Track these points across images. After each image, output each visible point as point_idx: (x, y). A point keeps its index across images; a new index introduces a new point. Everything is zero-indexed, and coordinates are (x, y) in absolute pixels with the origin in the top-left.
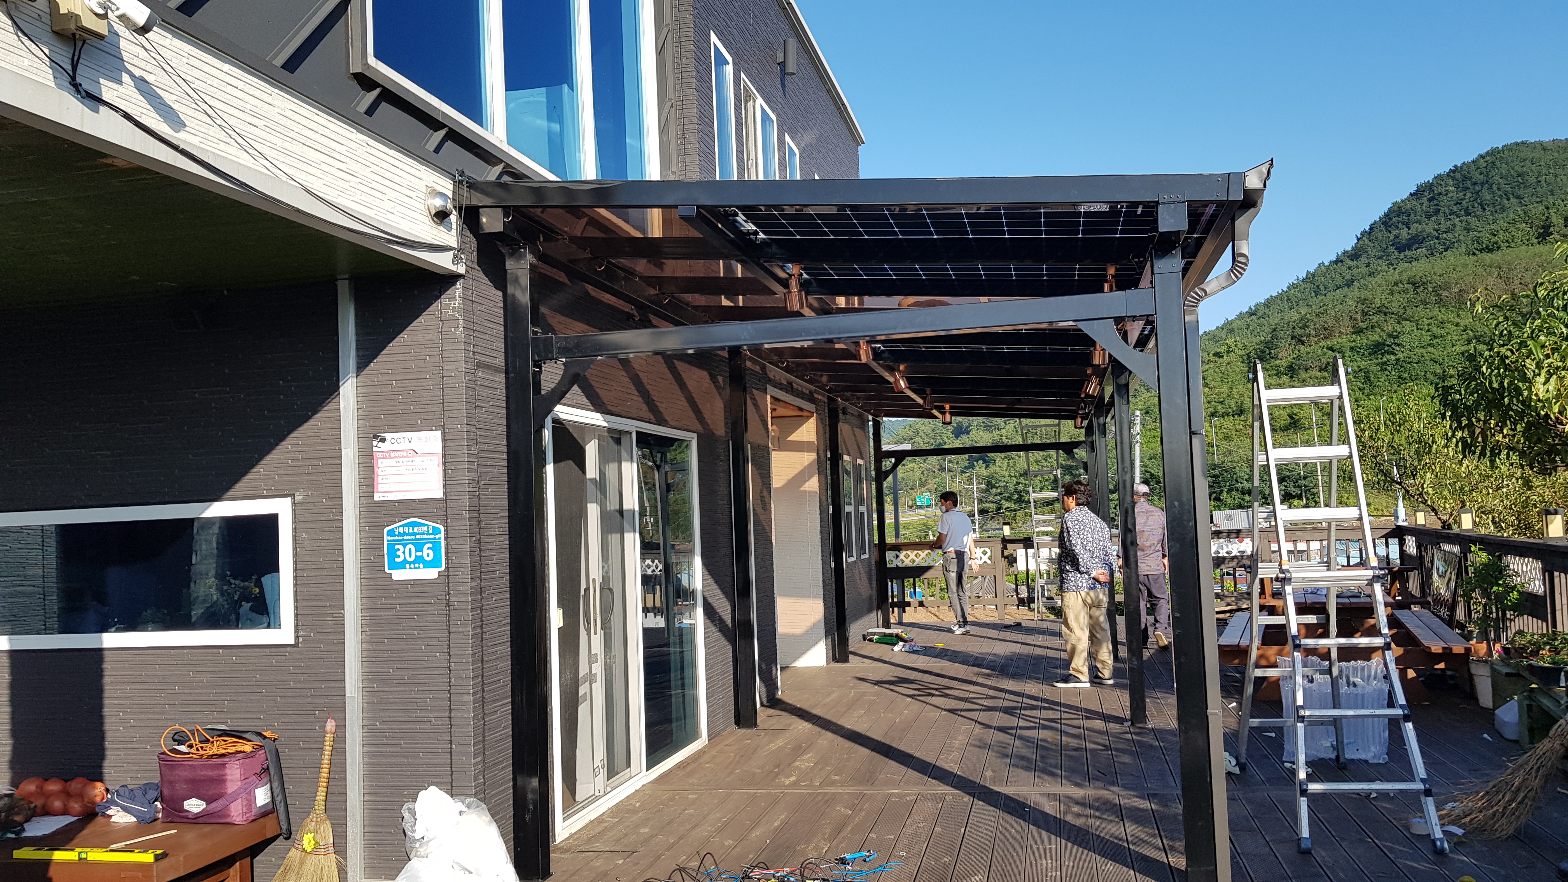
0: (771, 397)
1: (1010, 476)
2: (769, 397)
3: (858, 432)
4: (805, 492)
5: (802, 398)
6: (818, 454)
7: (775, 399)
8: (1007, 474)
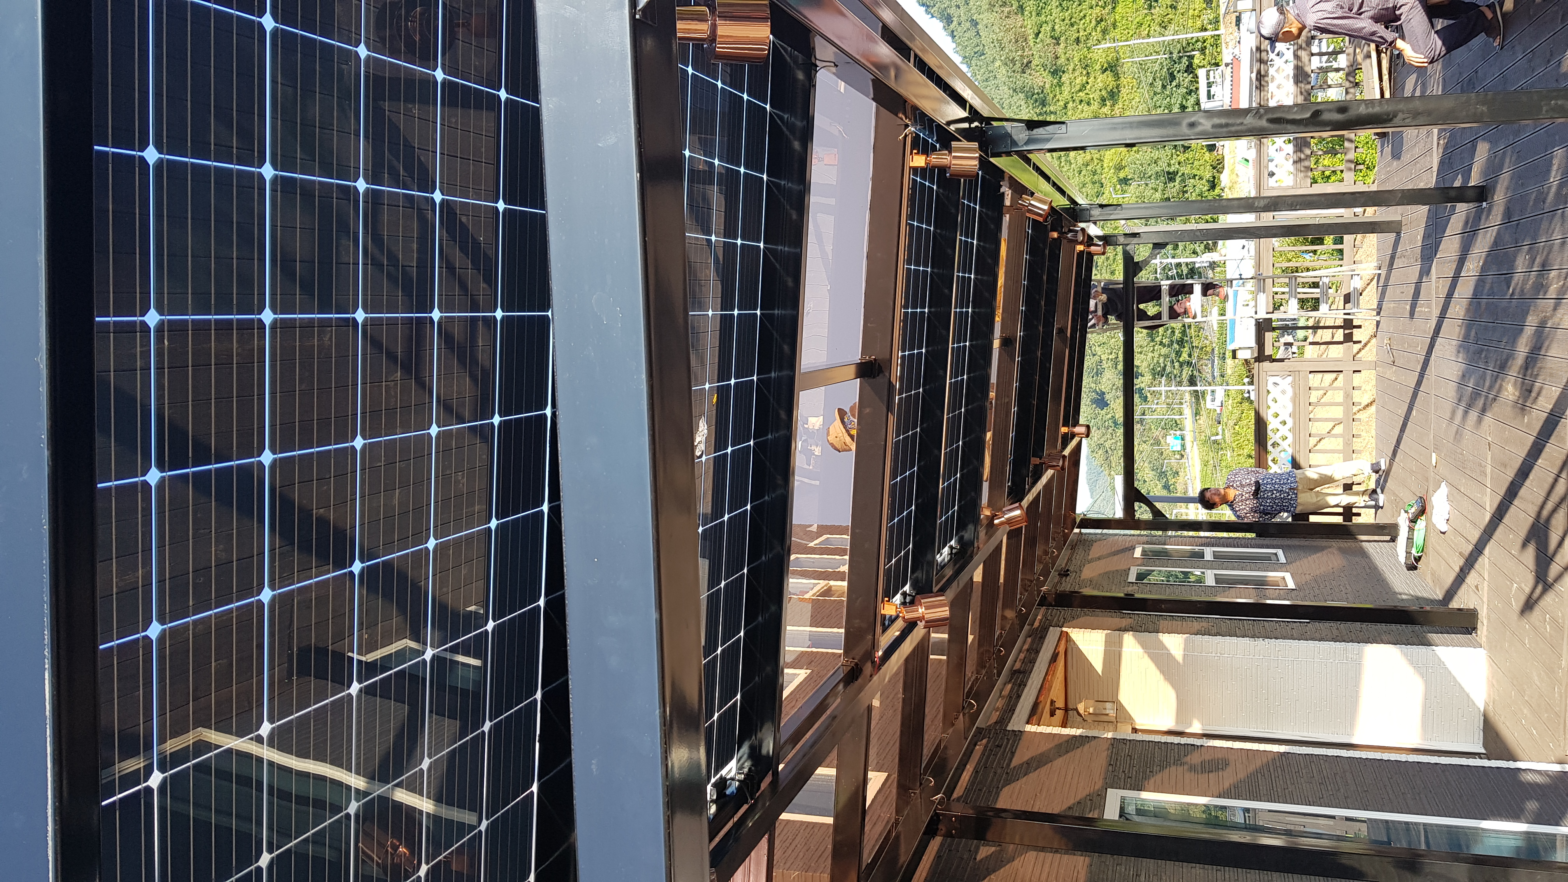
0: (1028, 722)
1: (1153, 351)
2: (1029, 728)
3: (1095, 552)
4: (1185, 656)
5: (1037, 652)
6: (1126, 630)
7: (1034, 715)
8: (1150, 355)
